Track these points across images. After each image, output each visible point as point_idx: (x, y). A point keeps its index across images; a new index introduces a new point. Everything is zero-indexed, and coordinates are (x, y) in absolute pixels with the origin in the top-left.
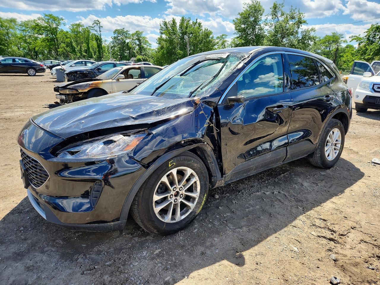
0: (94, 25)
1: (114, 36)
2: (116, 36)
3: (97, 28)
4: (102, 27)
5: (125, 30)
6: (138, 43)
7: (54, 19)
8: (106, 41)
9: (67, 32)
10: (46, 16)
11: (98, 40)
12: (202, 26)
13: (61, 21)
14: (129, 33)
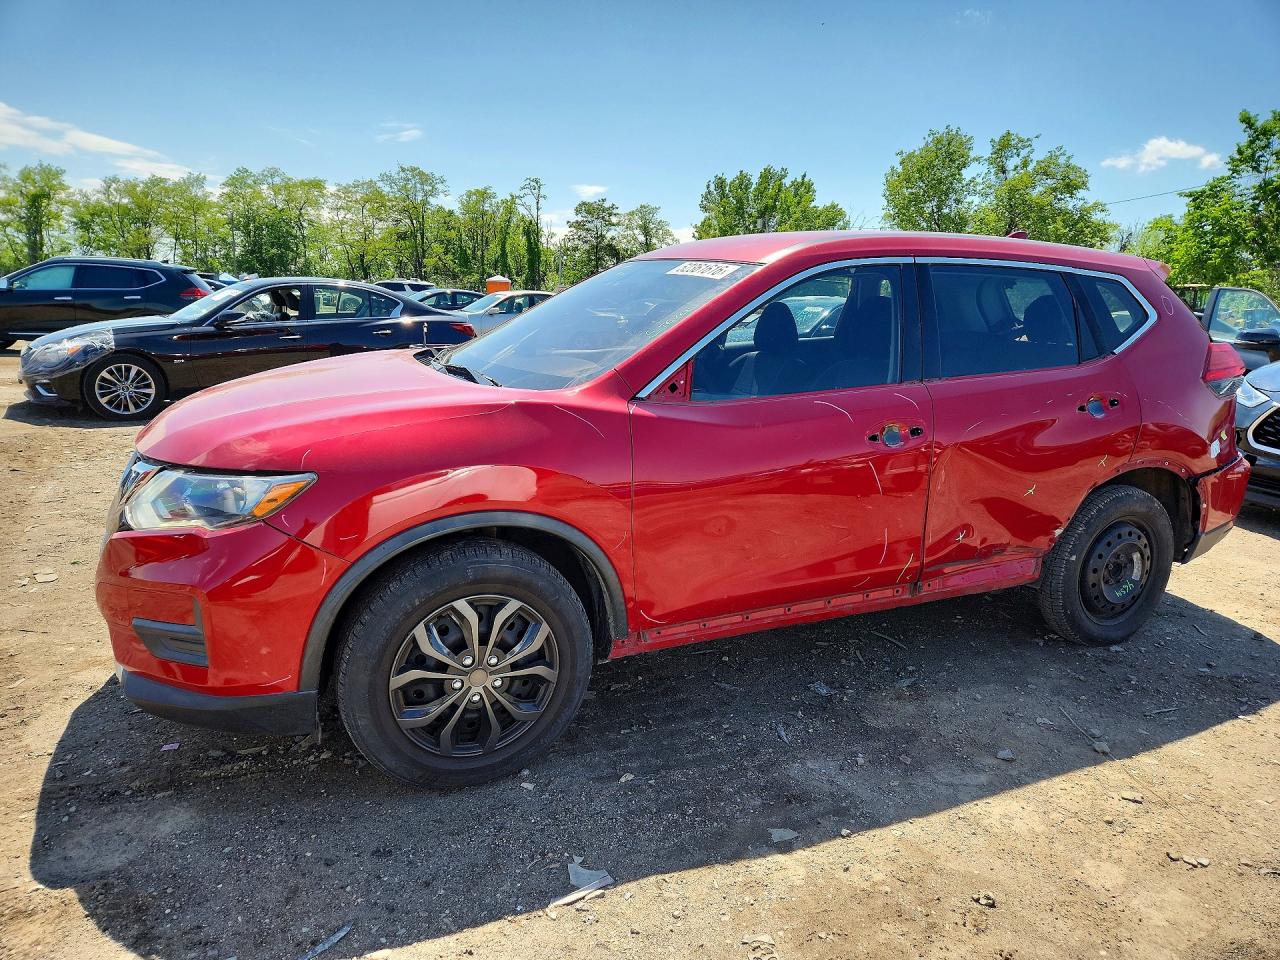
0: (526, 191)
1: (574, 218)
2: (580, 218)
3: (530, 200)
4: (545, 197)
5: (607, 205)
6: (642, 238)
7: (424, 178)
8: (552, 235)
9: (451, 213)
10: (403, 170)
11: (532, 232)
12: (814, 191)
13: (440, 186)
14: (615, 211)
